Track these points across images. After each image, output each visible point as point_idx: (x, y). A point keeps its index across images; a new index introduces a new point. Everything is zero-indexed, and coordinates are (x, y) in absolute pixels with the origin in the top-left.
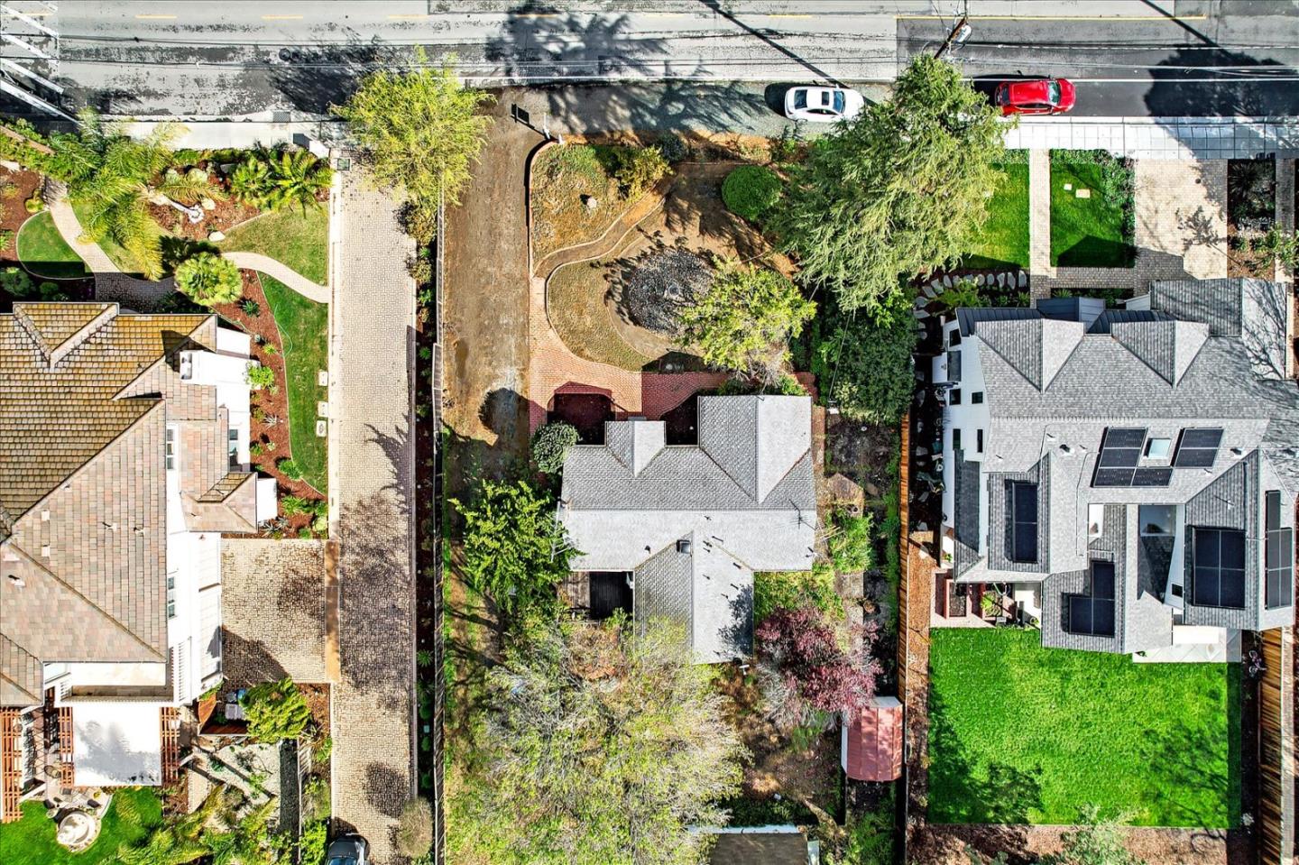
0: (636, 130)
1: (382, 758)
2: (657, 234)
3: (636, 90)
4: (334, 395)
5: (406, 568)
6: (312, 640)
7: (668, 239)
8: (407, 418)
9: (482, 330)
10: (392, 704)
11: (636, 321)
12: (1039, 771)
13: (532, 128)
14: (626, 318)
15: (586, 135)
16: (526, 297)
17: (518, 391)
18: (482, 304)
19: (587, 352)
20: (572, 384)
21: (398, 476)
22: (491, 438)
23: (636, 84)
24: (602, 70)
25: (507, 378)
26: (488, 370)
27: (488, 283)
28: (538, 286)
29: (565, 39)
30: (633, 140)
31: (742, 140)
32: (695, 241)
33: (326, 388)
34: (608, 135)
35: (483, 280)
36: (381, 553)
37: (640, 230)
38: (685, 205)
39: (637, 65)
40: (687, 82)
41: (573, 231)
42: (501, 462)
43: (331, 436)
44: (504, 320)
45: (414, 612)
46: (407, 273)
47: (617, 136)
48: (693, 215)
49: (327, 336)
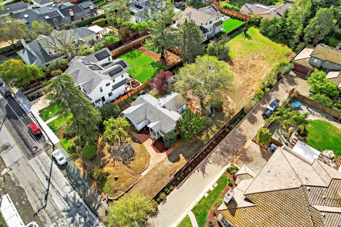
0: (91, 185)
1: (249, 124)
2: (112, 162)
3: (81, 193)
4: (207, 189)
5: (219, 147)
6: (249, 150)
7: (112, 159)
8: (194, 172)
9: (163, 175)
10: (240, 130)
11: (134, 152)
12: (149, 64)
13: (108, 207)
14: (134, 154)
15: (100, 194)
16: (148, 174)
17: (168, 159)
18: (157, 180)
19: (148, 154)
20: (156, 152)
21: (206, 163)
22: (181, 155)
23: (79, 194)
24: (82, 204)
25: (168, 163)
26: (169, 167)
27: (152, 183)
28: (143, 174)
29: (78, 219)
30: (94, 184)
31: (78, 165)
32: (108, 156)
33: (207, 192)
34: (97, 190)
35: (153, 185)
36: (222, 153)
37: (114, 166)
38: (101, 163)
39: (74, 198)
40: (72, 185)
41: (125, 177)
42: (183, 150)
43: (215, 182)
44: (157, 173)
45: (223, 140)
46: (167, 201)
47: (96, 188)
48: (103, 160)
49: (198, 203)
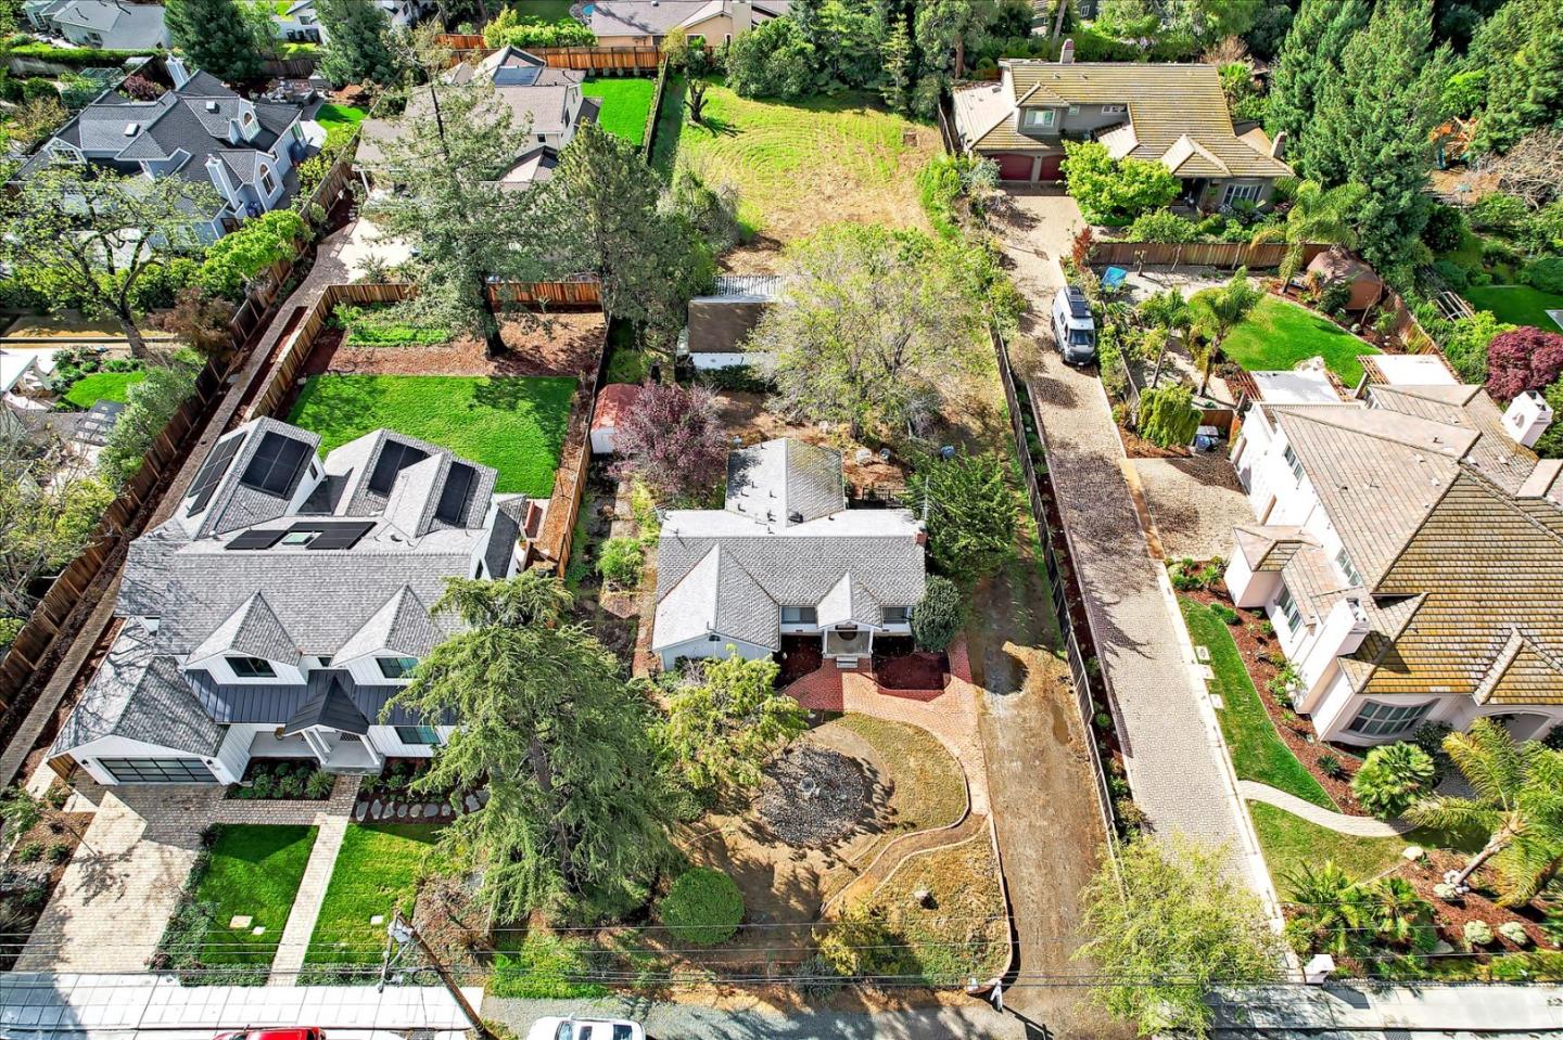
0: (866, 1013)
1: (1065, 412)
2: (831, 865)
4: (1200, 688)
5: (1075, 538)
6: (1155, 488)
7: (816, 858)
8: (1108, 665)
9: (1042, 754)
10: (1064, 445)
11: (853, 761)
12: (471, 406)
13: (1019, 1017)
14: (865, 766)
15: (938, 1006)
16: (993, 794)
17: (986, 692)
18: (1046, 783)
19: (911, 731)
20: (925, 700)
21: (1105, 613)
22: (1009, 647)
25: (1003, 705)
26: (1025, 713)
27: (1044, 807)
28: (980, 803)
30: (869, 998)
31: (710, 1000)
32: (780, 857)
33: (1210, 692)
34: (906, 1006)
35: (1051, 811)
36: (1105, 550)
37: (853, 869)
38: (793, 902)
41: (943, 865)
42: (995, 626)
43: (1190, 647)
44: (1017, 766)
45: (1060, 507)
46: (1150, 817)
47: (893, 1004)
48: (783, 888)
49: (1228, 744)
